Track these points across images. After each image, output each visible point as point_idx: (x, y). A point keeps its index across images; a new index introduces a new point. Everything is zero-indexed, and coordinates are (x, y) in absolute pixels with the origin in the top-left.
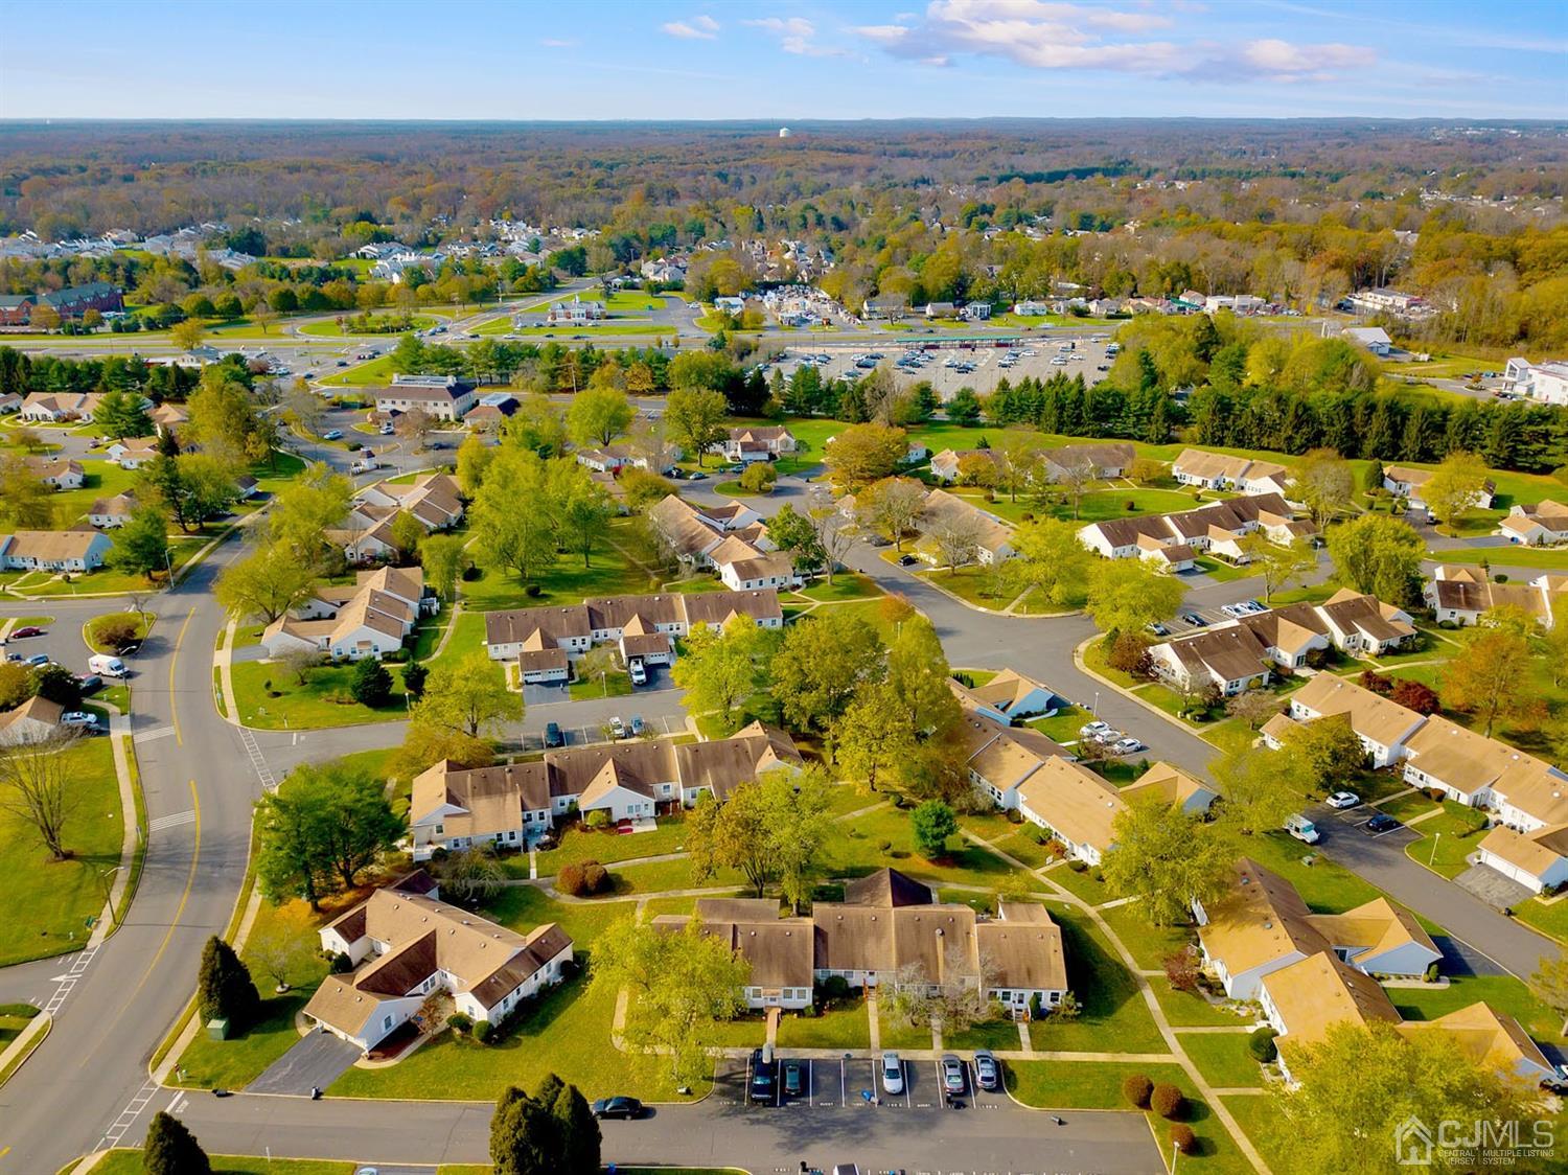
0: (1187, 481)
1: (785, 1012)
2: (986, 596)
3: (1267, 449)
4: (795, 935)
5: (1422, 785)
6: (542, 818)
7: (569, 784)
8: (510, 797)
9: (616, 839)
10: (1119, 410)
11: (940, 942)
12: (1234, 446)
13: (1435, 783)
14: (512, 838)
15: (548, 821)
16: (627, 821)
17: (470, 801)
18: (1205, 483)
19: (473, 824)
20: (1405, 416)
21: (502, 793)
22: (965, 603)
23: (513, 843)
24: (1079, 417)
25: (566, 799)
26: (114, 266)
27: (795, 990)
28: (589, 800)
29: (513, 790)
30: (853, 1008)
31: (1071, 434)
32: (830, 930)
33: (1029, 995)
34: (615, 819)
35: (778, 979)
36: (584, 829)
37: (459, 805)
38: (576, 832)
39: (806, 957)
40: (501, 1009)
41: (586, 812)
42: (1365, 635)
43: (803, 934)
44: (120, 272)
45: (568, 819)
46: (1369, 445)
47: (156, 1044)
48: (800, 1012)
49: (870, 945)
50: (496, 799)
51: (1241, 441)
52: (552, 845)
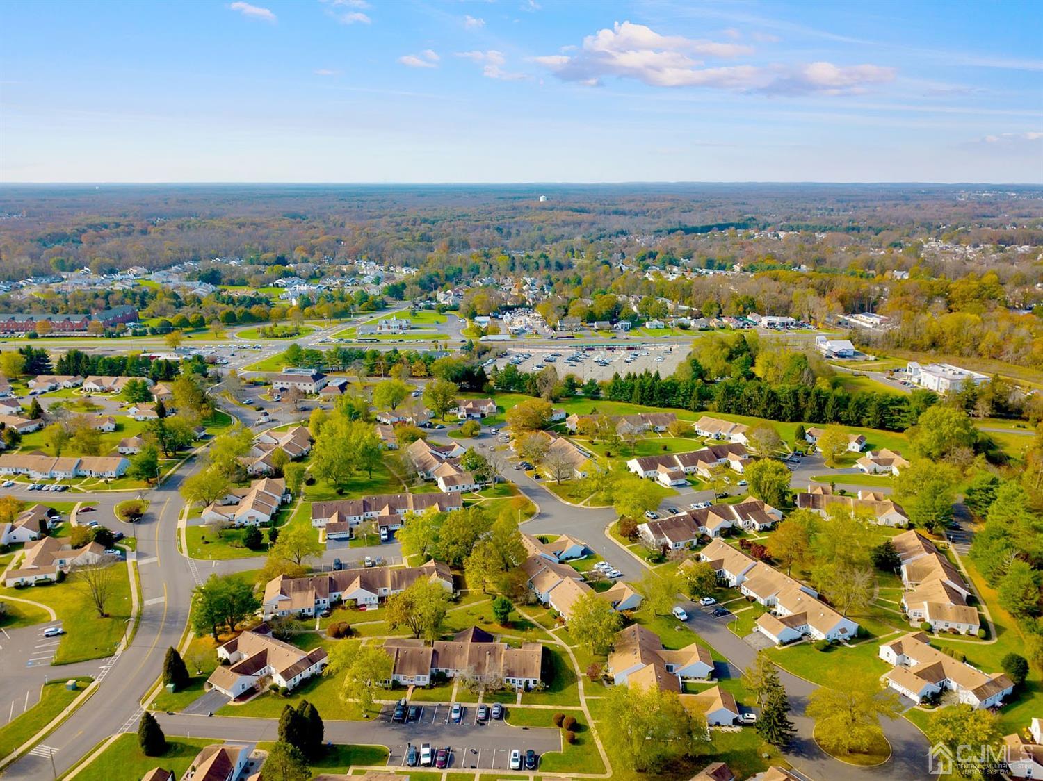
0: (702, 434)
1: (417, 687)
2: (573, 496)
3: (753, 415)
4: (424, 653)
5: (747, 595)
6: (324, 602)
7: (339, 587)
8: (310, 592)
9: (358, 614)
10: (674, 393)
11: (488, 657)
12: (736, 414)
13: (753, 594)
14: (309, 611)
15: (327, 604)
16: (365, 605)
17: (291, 594)
18: (710, 435)
19: (291, 605)
20: (826, 400)
21: (307, 590)
22: (561, 500)
23: (310, 614)
24: (652, 396)
25: (337, 594)
26: (134, 294)
27: (421, 676)
28: (347, 595)
29: (312, 588)
30: (447, 686)
31: (648, 405)
32: (440, 651)
33: (523, 680)
34: (359, 604)
35: (414, 671)
36: (344, 608)
37: (285, 595)
38: (340, 610)
39: (428, 663)
40: (292, 682)
41: (345, 601)
42: (753, 521)
43: (428, 653)
44: (138, 298)
45: (337, 603)
46: (807, 415)
47: (143, 694)
48: (423, 687)
49: (457, 658)
50: (303, 593)
51: (740, 411)
52: (327, 615)
